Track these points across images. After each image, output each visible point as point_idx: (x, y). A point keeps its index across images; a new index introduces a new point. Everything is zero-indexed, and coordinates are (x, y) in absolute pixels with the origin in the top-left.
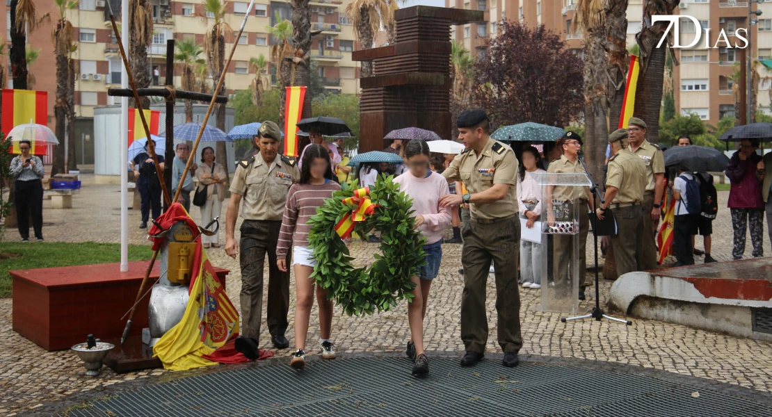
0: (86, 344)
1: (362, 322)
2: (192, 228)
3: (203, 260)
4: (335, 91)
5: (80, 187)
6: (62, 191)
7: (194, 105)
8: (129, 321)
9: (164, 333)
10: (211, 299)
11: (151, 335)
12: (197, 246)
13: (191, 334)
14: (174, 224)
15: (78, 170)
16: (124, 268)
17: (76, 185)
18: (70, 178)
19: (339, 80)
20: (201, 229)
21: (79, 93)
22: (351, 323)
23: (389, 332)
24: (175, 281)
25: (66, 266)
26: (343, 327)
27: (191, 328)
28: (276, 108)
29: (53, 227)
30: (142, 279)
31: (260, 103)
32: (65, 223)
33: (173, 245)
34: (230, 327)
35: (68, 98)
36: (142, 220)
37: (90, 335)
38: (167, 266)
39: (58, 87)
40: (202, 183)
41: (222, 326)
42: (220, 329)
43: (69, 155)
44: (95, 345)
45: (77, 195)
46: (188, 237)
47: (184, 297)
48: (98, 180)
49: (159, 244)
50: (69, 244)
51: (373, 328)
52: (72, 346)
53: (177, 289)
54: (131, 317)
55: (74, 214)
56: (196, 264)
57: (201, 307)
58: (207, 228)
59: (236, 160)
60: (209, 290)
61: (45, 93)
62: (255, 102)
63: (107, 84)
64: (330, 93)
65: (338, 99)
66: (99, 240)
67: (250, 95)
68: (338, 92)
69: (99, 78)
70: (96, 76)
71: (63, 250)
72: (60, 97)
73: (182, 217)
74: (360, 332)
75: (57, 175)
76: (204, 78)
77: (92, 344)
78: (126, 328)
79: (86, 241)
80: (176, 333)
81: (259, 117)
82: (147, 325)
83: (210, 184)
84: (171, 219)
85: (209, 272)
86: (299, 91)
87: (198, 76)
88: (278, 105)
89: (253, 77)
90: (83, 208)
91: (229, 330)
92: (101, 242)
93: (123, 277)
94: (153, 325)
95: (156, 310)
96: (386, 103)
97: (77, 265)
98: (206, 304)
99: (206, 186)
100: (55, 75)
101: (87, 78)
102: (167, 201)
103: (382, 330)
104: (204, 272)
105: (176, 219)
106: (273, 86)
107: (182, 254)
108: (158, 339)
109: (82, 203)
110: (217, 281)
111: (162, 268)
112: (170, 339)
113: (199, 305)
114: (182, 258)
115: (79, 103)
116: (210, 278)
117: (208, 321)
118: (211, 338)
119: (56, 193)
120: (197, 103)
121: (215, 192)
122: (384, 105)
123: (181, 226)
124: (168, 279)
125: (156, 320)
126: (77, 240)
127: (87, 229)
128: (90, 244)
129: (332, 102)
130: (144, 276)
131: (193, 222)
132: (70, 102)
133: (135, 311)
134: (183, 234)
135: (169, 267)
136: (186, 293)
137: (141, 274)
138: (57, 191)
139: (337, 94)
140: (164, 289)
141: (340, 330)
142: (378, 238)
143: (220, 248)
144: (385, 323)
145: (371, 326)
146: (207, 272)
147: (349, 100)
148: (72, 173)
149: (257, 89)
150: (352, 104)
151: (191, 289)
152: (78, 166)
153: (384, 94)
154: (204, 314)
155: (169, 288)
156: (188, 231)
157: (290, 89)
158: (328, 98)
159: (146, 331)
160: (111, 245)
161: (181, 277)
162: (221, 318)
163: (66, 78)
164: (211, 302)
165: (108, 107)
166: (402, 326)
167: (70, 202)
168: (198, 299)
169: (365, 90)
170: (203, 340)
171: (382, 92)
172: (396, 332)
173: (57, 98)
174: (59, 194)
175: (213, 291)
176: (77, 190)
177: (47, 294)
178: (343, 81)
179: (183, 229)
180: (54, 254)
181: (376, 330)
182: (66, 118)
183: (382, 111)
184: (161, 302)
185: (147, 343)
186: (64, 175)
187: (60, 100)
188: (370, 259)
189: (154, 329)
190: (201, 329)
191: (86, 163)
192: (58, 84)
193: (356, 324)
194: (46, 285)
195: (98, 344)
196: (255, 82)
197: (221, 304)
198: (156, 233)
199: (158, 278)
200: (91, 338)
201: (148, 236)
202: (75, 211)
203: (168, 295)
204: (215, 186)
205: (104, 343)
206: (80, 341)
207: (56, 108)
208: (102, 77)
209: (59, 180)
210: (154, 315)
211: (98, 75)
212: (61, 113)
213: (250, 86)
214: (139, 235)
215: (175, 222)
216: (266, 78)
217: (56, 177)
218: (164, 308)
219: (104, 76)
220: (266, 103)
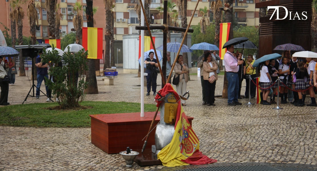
0: (126, 152)
1: (263, 147)
2: (176, 96)
3: (182, 113)
4: (244, 25)
5: (117, 75)
6: (109, 77)
7: (171, 33)
8: (145, 141)
9: (163, 148)
10: (185, 132)
11: (156, 149)
12: (178, 105)
13: (176, 149)
14: (167, 94)
15: (116, 66)
16: (142, 115)
17: (115, 74)
18: (113, 70)
19: (246, 18)
20: (181, 97)
21: (116, 28)
22: (257, 147)
23: (278, 153)
24: (168, 123)
25: (113, 113)
26: (253, 149)
27: (176, 146)
28: (213, 34)
29: (105, 94)
30: (152, 121)
31: (204, 32)
32: (111, 92)
33: (167, 105)
34: (195, 146)
35: (111, 31)
36: (147, 91)
37: (128, 147)
38: (164, 115)
39: (107, 26)
40: (177, 74)
41: (191, 146)
42: (190, 147)
43: (111, 59)
44: (130, 152)
45: (115, 79)
46: (174, 101)
47: (172, 131)
48: (125, 71)
49: (160, 104)
50: (114, 102)
51: (269, 150)
52: (119, 152)
53: (168, 126)
54: (146, 139)
55: (114, 88)
56: (178, 114)
57: (181, 135)
58: (183, 96)
59: (192, 61)
60: (184, 128)
61: (102, 29)
62: (202, 31)
63: (128, 24)
64: (241, 26)
65: (245, 29)
66: (127, 101)
67: (199, 28)
68: (245, 25)
69: (125, 21)
70: (123, 20)
71: (111, 106)
72: (108, 30)
73: (171, 90)
74: (262, 152)
75: (107, 69)
76: (176, 20)
77: (129, 152)
78: (144, 145)
79: (121, 101)
80: (168, 148)
81: (204, 39)
82: (154, 144)
83: (181, 74)
84: (166, 92)
85: (185, 118)
86: (227, 25)
87: (173, 19)
88: (214, 33)
89: (200, 18)
90: (118, 85)
91: (194, 148)
92: (128, 102)
93: (142, 120)
94: (157, 144)
95: (158, 137)
96: (274, 31)
97: (118, 113)
98: (183, 134)
99: (179, 75)
100: (105, 20)
101: (119, 21)
102: (163, 82)
103: (274, 151)
104: (182, 118)
105: (168, 92)
106: (211, 23)
107: (171, 109)
108: (160, 151)
109: (118, 83)
110: (188, 123)
111: (161, 115)
112: (166, 151)
113: (180, 135)
114: (171, 111)
115: (116, 34)
116: (185, 121)
117: (184, 143)
118: (186, 151)
119: (106, 78)
120: (172, 32)
121: (183, 78)
122: (273, 32)
123: (170, 95)
124: (164, 121)
125: (159, 141)
126: (117, 101)
127: (121, 96)
128: (123, 103)
129: (242, 30)
130: (152, 119)
131: (176, 93)
132: (112, 33)
133: (148, 137)
134: (172, 99)
135: (165, 116)
136: (173, 128)
137: (151, 118)
138: (107, 77)
139: (245, 26)
140: (162, 126)
141: (251, 150)
142: (269, 103)
143: (186, 106)
144: (276, 148)
145: (268, 149)
146: (183, 118)
147: (251, 29)
148: (113, 68)
149: (203, 25)
150: (253, 31)
151: (176, 126)
152: (116, 65)
153: (273, 25)
154: (182, 139)
155: (165, 126)
156: (174, 98)
157: (222, 25)
158: (240, 28)
159: (153, 146)
160: (133, 103)
161: (171, 120)
162: (190, 142)
163: (110, 21)
164: (185, 134)
165: (129, 35)
166: (285, 150)
167: (113, 82)
168: (179, 132)
169: (262, 24)
170: (181, 152)
171: (272, 25)
172: (282, 153)
173: (106, 31)
174: (108, 78)
175: (186, 128)
176: (116, 76)
177: (107, 127)
178: (248, 19)
179: (172, 96)
180: (107, 107)
181: (271, 151)
182: (110, 41)
183: (272, 35)
184: (161, 132)
185: (154, 152)
186: (110, 69)
187: (107, 32)
188: (265, 114)
189: (158, 146)
190: (180, 146)
191: (119, 63)
192: (106, 24)
193: (259, 148)
194: (107, 122)
195: (132, 152)
196: (202, 21)
197: (190, 135)
198: (159, 98)
199: (159, 121)
200: (128, 149)
201: (155, 100)
202: (115, 86)
203: (165, 129)
204: (184, 75)
205: (134, 152)
206: (123, 150)
207: (106, 36)
208: (126, 20)
209: (108, 71)
210: (158, 139)
211: (124, 19)
212: (108, 39)
213: (199, 23)
214: (147, 99)
215: (168, 93)
216: (207, 19)
217: (106, 70)
218: (162, 136)
219: (127, 20)
220: (208, 32)
